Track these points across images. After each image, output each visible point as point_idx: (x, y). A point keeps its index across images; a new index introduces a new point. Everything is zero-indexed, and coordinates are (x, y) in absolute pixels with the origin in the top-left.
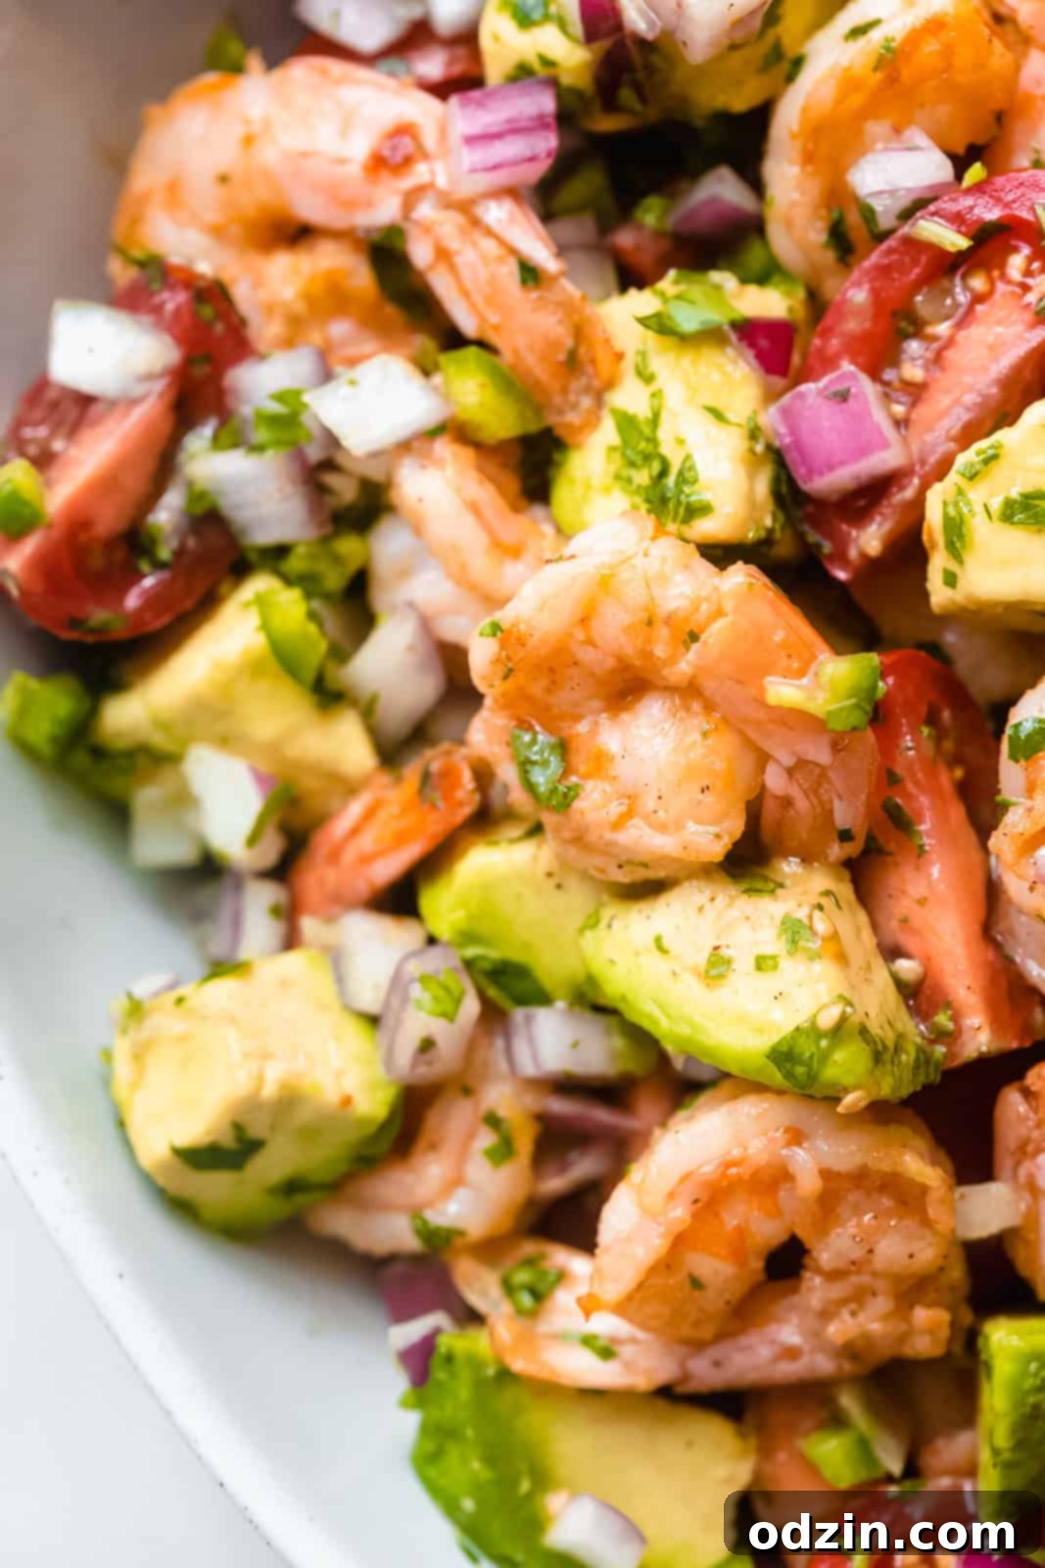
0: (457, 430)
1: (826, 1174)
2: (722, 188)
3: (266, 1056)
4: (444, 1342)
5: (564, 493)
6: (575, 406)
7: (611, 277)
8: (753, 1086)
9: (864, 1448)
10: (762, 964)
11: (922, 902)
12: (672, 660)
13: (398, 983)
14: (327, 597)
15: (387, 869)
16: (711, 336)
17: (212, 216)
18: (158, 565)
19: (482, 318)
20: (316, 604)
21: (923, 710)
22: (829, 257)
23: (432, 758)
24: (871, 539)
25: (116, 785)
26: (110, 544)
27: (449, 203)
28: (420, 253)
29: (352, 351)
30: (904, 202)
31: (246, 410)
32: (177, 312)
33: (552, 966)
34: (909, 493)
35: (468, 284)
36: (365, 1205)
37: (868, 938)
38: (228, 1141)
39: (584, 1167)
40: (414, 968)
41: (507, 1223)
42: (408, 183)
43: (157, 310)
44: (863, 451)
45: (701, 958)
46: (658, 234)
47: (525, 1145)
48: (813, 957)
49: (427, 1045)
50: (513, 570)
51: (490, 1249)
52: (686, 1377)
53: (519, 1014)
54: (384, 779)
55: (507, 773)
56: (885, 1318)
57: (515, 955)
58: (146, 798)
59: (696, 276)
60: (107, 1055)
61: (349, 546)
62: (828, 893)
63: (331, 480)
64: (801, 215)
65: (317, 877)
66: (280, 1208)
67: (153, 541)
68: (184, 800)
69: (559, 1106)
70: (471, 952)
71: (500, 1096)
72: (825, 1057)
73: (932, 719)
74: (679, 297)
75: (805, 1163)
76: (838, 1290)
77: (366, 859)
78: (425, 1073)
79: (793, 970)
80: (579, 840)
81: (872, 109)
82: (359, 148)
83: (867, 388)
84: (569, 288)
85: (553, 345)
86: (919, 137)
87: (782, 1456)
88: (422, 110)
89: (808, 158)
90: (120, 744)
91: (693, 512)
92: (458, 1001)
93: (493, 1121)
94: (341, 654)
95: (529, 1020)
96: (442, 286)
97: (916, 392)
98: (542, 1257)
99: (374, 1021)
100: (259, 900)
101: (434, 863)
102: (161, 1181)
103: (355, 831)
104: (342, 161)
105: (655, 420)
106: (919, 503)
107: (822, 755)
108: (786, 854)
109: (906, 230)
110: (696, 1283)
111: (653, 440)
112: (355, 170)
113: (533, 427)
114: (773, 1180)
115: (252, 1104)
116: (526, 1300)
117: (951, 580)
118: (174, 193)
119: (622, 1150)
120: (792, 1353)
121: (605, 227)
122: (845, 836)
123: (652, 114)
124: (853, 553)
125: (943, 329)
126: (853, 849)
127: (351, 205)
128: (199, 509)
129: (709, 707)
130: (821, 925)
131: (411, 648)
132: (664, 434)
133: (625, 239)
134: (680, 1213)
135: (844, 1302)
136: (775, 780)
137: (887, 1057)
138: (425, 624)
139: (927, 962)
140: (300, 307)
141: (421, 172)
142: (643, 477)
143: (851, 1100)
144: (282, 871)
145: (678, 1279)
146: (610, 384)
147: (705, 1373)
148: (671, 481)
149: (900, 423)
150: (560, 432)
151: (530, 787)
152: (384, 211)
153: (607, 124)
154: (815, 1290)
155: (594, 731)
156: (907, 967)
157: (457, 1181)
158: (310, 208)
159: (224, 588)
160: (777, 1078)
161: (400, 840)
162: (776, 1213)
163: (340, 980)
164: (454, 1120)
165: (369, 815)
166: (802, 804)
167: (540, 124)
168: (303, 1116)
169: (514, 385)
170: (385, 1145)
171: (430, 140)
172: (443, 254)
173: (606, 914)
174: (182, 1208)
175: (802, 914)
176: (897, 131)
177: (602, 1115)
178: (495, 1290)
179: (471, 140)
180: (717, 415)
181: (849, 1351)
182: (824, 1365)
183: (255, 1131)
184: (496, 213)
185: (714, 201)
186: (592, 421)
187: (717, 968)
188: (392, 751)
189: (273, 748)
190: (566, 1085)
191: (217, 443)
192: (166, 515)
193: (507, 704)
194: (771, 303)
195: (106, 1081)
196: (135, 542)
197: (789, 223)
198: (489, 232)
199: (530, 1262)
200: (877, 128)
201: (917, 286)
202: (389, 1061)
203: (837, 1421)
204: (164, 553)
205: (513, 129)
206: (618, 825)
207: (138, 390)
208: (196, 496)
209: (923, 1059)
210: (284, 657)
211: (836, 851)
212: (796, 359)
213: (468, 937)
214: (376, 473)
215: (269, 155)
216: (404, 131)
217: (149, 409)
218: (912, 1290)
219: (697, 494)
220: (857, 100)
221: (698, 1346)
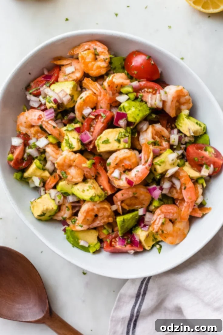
0: (51, 143)
1: (98, 208)
2: (72, 115)
3: (44, 206)
4: (66, 229)
5: (62, 147)
6: (61, 139)
7: (63, 125)
8: (88, 202)
9: (108, 231)
10: (88, 190)
11: (102, 181)
12: (73, 163)
13: (55, 196)
14: (42, 161)
15: (53, 185)
16: (72, 130)
17: (25, 126)
18: (26, 161)
19: (51, 132)
20: (41, 162)
21: (99, 162)
22: (83, 120)
23: (54, 174)
24: (91, 147)
25: (27, 180)
26: (21, 160)
27: (46, 122)
28: (44, 127)
29: (40, 136)
30: (88, 114)
31: (31, 145)
32: (22, 137)
33: (69, 192)
34: (94, 142)
35: (49, 129)
36: (57, 216)
37: (98, 185)
38: (42, 214)
39: (77, 209)
40: (56, 195)
41: (71, 215)
42: (41, 120)
43: (21, 137)
44: (88, 139)
45: (82, 190)
46: (67, 120)
47: (71, 209)
48: (92, 189)
49: (59, 202)
50: (58, 156)
51: (70, 218)
52: (90, 227)
53: (67, 197)
54: (51, 177)
55: (61, 175)
56: (106, 219)
57: (66, 191)
58: (30, 181)
59: (70, 125)
60: (30, 207)
61: (43, 156)
62: (93, 182)
63: (40, 150)
64: (79, 117)
65: (47, 186)
66: (49, 218)
67: (25, 159)
68: (33, 182)
69: (73, 204)
70: (62, 192)
71: (67, 205)
72: (94, 199)
73: (100, 162)
74: (69, 127)
75: (95, 207)
76: (102, 218)
77: (51, 185)
78: (59, 204)
79: (90, 190)
80: (69, 181)
81: (84, 106)
82: (36, 118)
83: (88, 133)
84: (58, 128)
85: (58, 134)
86: (88, 107)
87: (101, 232)
88: (41, 113)
89: (79, 111)
90: (26, 177)
91: (73, 148)
92: (61, 197)
93: (67, 207)
94: (44, 165)
95: (68, 197)
96: (46, 129)
97: (93, 132)
98: (75, 218)
99: (54, 200)
100: (42, 189)
101: (57, 184)
102: (37, 218)
103: (49, 182)
104: (35, 119)
105: (68, 139)
106: (94, 143)
107: (89, 170)
108: (88, 179)
109: (89, 117)
110: (88, 220)
111: (68, 141)
112: (36, 120)
113: (58, 141)
114: (93, 210)
115: (44, 210)
116: (74, 223)
117: (99, 150)
118: (21, 124)
119: (80, 207)
120: (99, 224)
121: (62, 120)
122: (93, 176)
123: (64, 109)
124: (90, 148)
125: (94, 125)
126: (94, 177)
127: (37, 123)
128: (28, 155)
129: (78, 167)
130: (92, 186)
131: (51, 164)
132: (69, 141)
133: (64, 121)
134: (85, 214)
135: (102, 219)
136: (85, 173)
137: (101, 197)
138: (52, 162)
139: (104, 187)
140: (34, 133)
141: (42, 119)
142: (68, 145)
143: (98, 202)
144: (44, 186)
145: (86, 220)
146: (64, 136)
147: (91, 226)
148: (71, 145)
149: (92, 135)
150: (61, 141)
151: (63, 177)
152: (40, 123)
153: (59, 111)
154: (99, 218)
155: (68, 171)
156: (102, 187)
157: (65, 213)
158: (33, 124)
159: (33, 161)
160: (90, 200)
161: (53, 182)
162: (94, 212)
163: (50, 196)
164: (63, 208)
165: (50, 180)
166: (88, 174)
167: (53, 113)
168: (49, 211)
169: (55, 138)
170: (57, 211)
171: (43, 116)
172: (46, 127)
173: (73, 186)
174: (40, 220)
175: (90, 185)
176: (86, 107)
177: (77, 204)
178: (71, 222)
179: (47, 116)
180: (74, 138)
181: (104, 223)
182: (102, 224)
183: (45, 212)
184: (50, 122)
185: (71, 116)
186: (63, 140)
187: (83, 191)
188: (51, 174)
189: (40, 176)
190: (73, 202)
191: (29, 148)
192: (25, 156)
193: (60, 169)
194: (78, 125)
195: (31, 209)
196: (23, 159)
197: (78, 117)
198: (50, 124)
199: (74, 219)
200: (85, 107)
201: (91, 122)
202: (56, 203)
203: (105, 228)
204: (26, 159)
205: (50, 114)
206: (72, 179)
207: (20, 145)
208: (28, 154)
209: (105, 195)
210: (38, 168)
211: (93, 178)
212: (81, 131)
213: (61, 191)
214: (44, 148)
215: (29, 119)
216: (40, 115)
217: (22, 147)
218: (108, 217)
219: (73, 147)
220: (82, 105)
221: (90, 225)
